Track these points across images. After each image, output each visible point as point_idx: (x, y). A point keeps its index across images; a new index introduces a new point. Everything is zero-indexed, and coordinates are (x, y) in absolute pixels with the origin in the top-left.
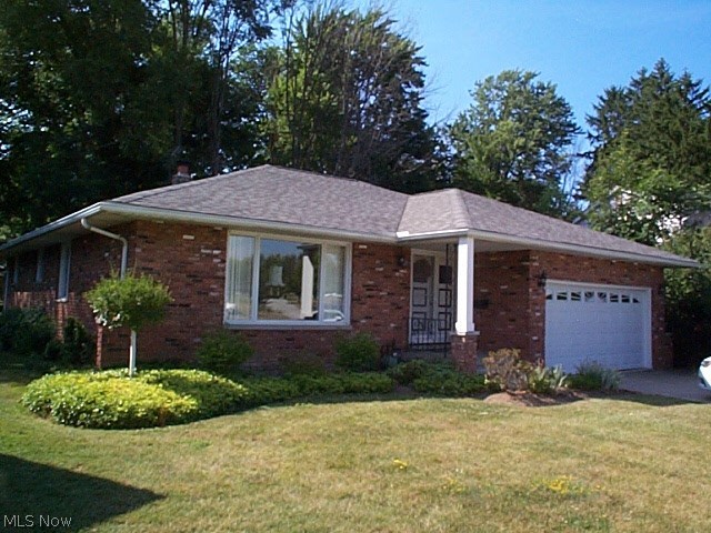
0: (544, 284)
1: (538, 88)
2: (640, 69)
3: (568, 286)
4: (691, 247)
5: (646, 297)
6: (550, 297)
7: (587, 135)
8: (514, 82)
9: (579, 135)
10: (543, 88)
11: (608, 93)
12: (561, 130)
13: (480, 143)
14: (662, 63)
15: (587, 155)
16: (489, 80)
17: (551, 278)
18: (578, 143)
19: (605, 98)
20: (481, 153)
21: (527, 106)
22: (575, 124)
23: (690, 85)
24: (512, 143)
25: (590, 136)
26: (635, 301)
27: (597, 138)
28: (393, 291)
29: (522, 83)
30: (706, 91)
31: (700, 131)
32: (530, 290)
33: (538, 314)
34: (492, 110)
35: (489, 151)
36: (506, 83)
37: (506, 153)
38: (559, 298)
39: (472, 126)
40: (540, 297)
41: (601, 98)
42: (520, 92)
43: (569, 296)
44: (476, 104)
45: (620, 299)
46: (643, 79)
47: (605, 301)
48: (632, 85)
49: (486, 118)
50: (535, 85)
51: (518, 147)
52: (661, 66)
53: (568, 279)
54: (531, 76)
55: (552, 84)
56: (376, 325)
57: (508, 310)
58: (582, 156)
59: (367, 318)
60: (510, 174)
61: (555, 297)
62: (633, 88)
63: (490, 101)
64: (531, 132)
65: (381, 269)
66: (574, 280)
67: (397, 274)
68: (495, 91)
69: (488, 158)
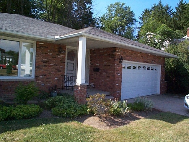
0: (122, 62)
1: (126, 8)
2: (154, 4)
3: (132, 63)
4: (174, 51)
5: (159, 68)
6: (124, 68)
7: (139, 22)
8: (119, 5)
9: (137, 22)
10: (127, 8)
11: (145, 10)
12: (131, 20)
13: (108, 23)
14: (160, 2)
15: (138, 28)
16: (111, 5)
17: (125, 60)
18: (136, 24)
19: (144, 12)
20: (108, 26)
21: (122, 13)
22: (135, 19)
23: (168, 8)
24: (118, 23)
25: (140, 23)
26: (155, 70)
27: (142, 23)
28: (57, 64)
29: (121, 6)
30: (172, 10)
31: (171, 21)
32: (116, 64)
33: (119, 75)
34: (112, 14)
35: (111, 25)
36: (116, 6)
37: (116, 26)
38: (128, 68)
39: (106, 18)
40: (120, 67)
41: (143, 12)
42: (120, 9)
43: (132, 67)
44: (108, 12)
45: (150, 69)
46: (155, 6)
47: (145, 69)
48: (152, 8)
49: (111, 16)
50: (125, 7)
51: (119, 24)
52: (160, 3)
53: (131, 60)
54: (123, 4)
55: (130, 7)
56: (47, 78)
57: (106, 73)
58: (137, 28)
59: (43, 75)
60: (117, 33)
61: (126, 68)
62: (152, 9)
63: (112, 11)
64: (123, 20)
65: (51, 54)
66: (135, 61)
67: (59, 56)
68: (113, 8)
69: (111, 27)
